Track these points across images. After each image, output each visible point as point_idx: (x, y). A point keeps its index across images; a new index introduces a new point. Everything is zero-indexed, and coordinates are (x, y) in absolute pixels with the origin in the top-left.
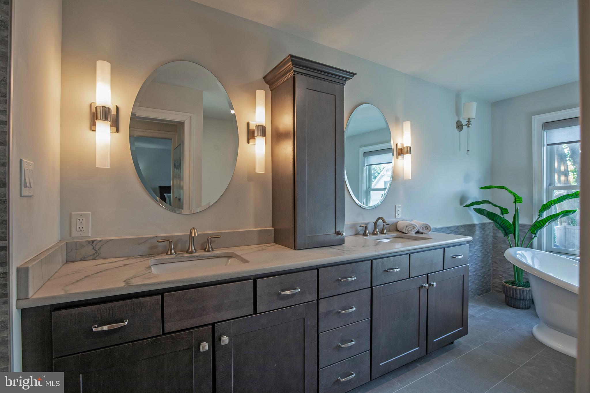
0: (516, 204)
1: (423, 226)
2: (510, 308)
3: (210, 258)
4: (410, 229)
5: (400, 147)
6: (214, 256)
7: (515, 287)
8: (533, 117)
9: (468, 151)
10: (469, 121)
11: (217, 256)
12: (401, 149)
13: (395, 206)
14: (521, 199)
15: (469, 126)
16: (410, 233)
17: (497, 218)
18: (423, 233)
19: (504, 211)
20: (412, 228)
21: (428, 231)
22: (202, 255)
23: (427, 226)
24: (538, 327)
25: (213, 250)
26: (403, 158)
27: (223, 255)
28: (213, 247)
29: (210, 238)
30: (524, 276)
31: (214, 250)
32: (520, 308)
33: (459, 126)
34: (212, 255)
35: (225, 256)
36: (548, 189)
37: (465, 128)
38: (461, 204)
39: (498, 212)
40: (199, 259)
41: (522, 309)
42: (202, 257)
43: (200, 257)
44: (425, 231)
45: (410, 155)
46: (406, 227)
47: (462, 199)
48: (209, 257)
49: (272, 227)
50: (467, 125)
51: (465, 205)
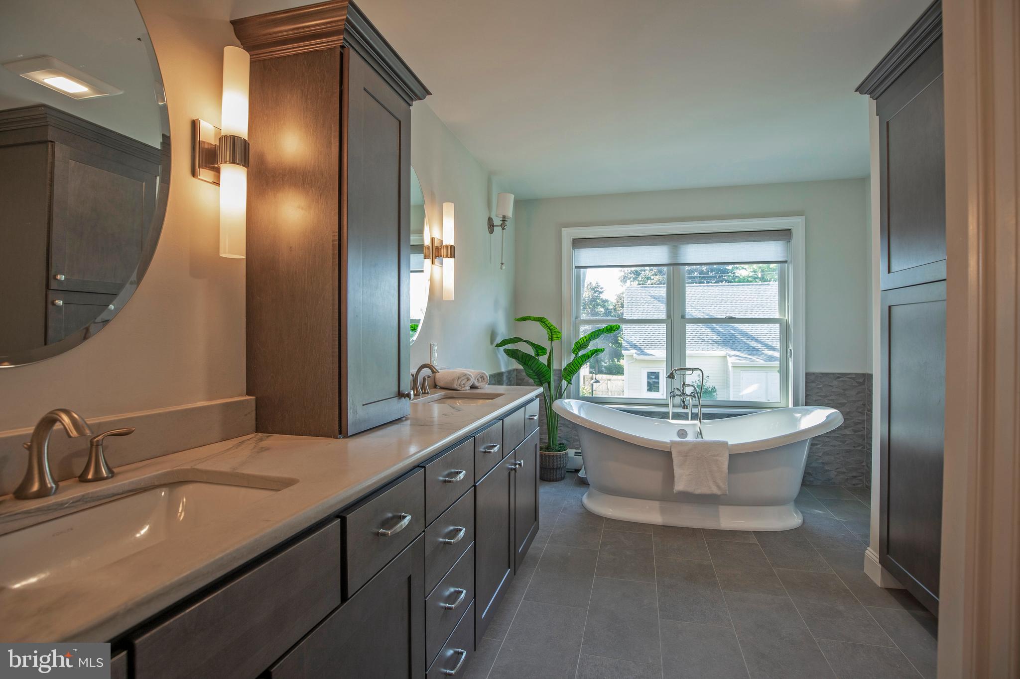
0: (552, 341)
1: (478, 377)
2: (547, 482)
3: (119, 497)
4: (463, 382)
5: (437, 244)
6: (131, 491)
7: (552, 453)
8: (563, 229)
9: (502, 264)
10: (504, 220)
11: (141, 489)
12: (437, 248)
13: (431, 344)
14: (559, 336)
15: (503, 229)
16: (463, 389)
17: (533, 361)
18: (479, 387)
19: (539, 349)
20: (466, 380)
21: (485, 383)
22: (92, 493)
23: (483, 375)
24: (589, 496)
25: (112, 474)
26: (442, 265)
27: (157, 483)
28: (110, 465)
29: (100, 438)
30: (558, 435)
31: (119, 473)
32: (556, 481)
33: (491, 226)
34: (127, 488)
35: (162, 483)
36: (575, 321)
37: (497, 230)
38: (492, 343)
39: (531, 352)
40: (82, 508)
41: (559, 481)
42: (94, 501)
43: (86, 502)
44: (481, 383)
45: (452, 260)
46: (458, 379)
47: (493, 335)
48: (118, 494)
49: (248, 393)
50: (501, 225)
51: (495, 344)
